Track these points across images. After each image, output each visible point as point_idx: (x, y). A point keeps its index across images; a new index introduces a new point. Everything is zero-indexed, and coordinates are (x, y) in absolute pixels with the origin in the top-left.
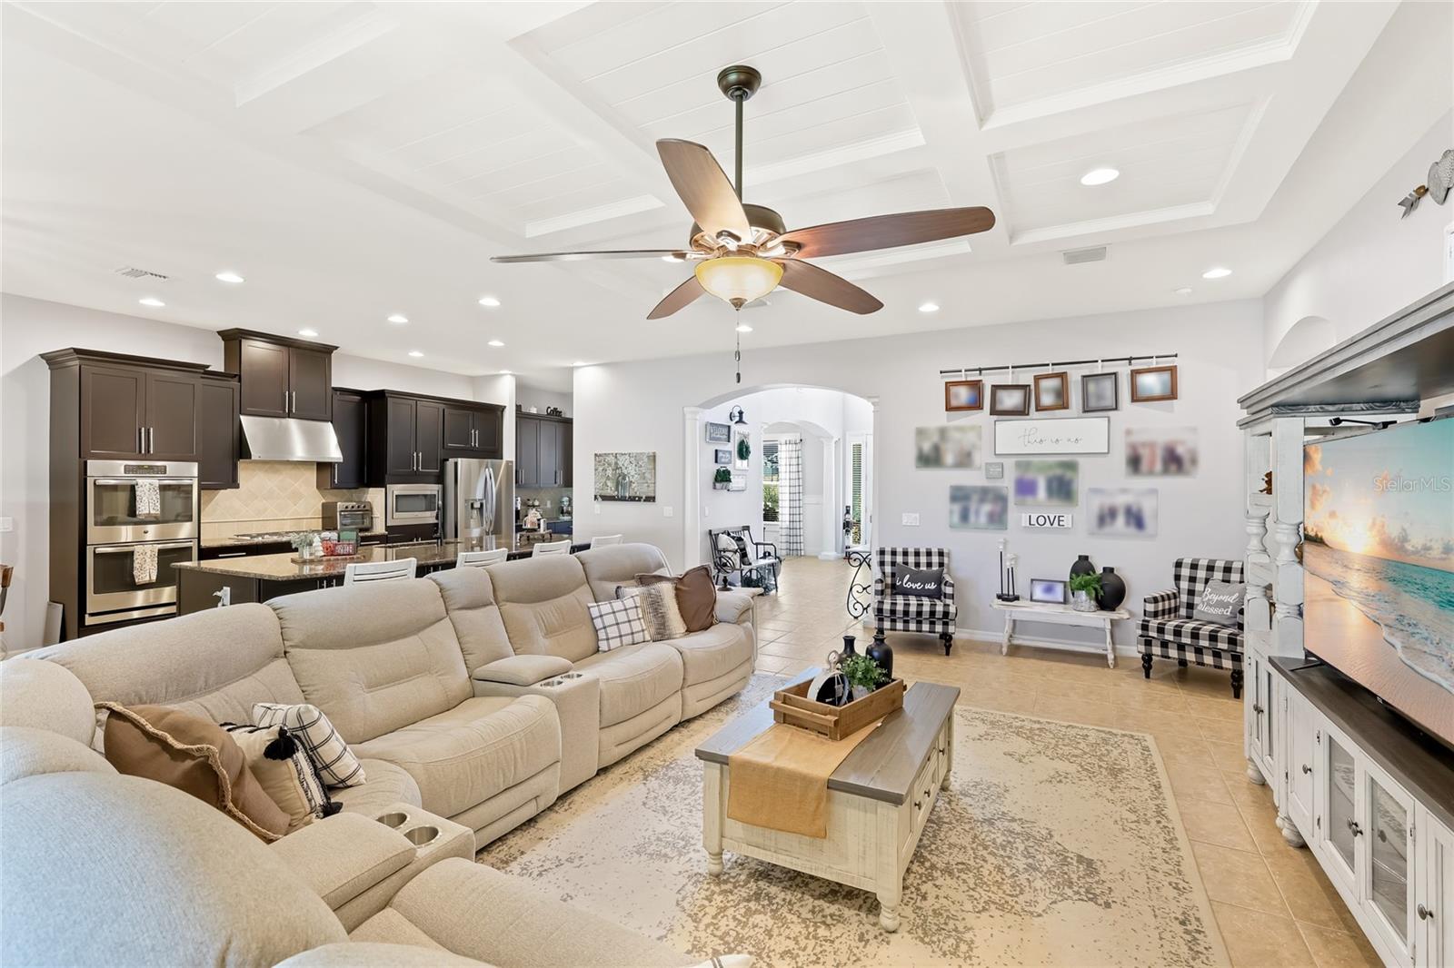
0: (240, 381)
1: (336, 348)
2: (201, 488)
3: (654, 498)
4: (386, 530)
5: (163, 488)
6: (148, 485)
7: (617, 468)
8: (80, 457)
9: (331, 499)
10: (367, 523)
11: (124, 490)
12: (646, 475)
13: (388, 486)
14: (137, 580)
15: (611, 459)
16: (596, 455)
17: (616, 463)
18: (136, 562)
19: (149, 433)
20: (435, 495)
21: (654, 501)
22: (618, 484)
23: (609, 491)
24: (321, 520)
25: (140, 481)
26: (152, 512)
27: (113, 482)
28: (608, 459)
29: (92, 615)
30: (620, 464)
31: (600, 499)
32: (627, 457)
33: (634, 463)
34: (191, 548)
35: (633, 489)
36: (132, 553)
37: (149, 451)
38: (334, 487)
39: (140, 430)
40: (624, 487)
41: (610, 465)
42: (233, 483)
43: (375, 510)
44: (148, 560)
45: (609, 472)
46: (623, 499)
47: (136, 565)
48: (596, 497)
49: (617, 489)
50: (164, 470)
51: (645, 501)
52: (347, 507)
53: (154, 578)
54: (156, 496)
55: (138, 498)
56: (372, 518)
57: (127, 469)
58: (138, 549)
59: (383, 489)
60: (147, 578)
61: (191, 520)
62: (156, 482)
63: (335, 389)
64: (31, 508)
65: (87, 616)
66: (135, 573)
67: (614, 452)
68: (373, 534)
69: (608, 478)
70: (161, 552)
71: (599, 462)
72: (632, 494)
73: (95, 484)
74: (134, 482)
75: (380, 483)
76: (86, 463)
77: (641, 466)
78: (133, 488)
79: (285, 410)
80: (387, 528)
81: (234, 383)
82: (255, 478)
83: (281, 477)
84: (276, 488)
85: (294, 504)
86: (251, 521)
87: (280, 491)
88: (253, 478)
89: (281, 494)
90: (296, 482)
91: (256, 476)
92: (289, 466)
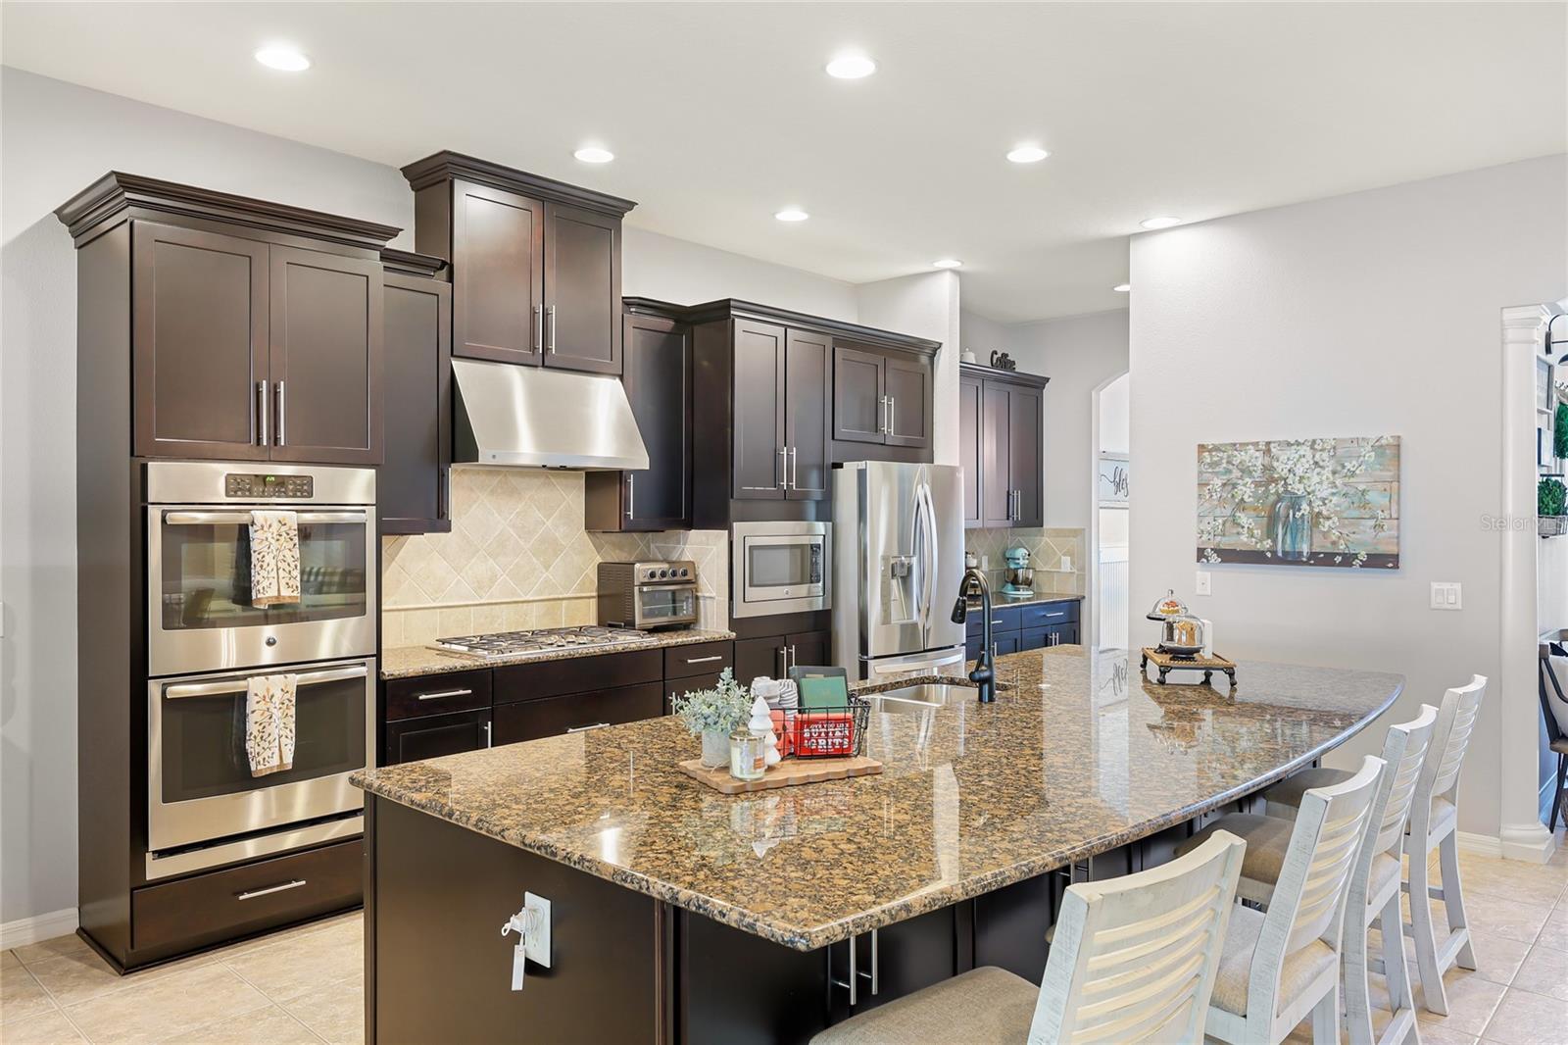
0: (451, 279)
1: (631, 205)
2: (381, 532)
3: (1397, 556)
4: (731, 629)
5: (305, 533)
6: (276, 526)
7: (1273, 480)
8: (132, 454)
9: (616, 556)
10: (685, 612)
11: (223, 539)
12: (1369, 497)
13: (735, 525)
14: (253, 768)
15: (1257, 460)
16: (1202, 448)
17: (1268, 469)
18: (252, 719)
19: (276, 394)
20: (818, 546)
21: (1396, 566)
22: (1272, 520)
23: (1244, 538)
24: (593, 603)
25: (259, 515)
26: (286, 592)
27: (202, 518)
28: (1239, 457)
29: (162, 853)
30: (1281, 468)
31: (1214, 558)
32: (1305, 450)
33: (1330, 465)
34: (363, 679)
35: (1325, 535)
36: (243, 696)
37: (276, 441)
38: (626, 528)
39: (258, 386)
40: (1293, 528)
41: (1246, 471)
42: (439, 521)
43: (703, 580)
44: (277, 714)
45: (1246, 490)
46: (1291, 559)
47: (252, 728)
48: (1201, 554)
49: (1270, 533)
50: (304, 486)
51: (1364, 565)
52: (653, 575)
53: (289, 759)
54: (291, 552)
55: (254, 557)
56: (697, 598)
57: (235, 485)
58: (255, 686)
59: (726, 533)
60: (275, 761)
61: (363, 612)
62: (293, 519)
63: (628, 302)
64: (40, 578)
65: (149, 856)
66: (250, 745)
67: (1262, 439)
68: (701, 638)
69: (1241, 505)
70: (304, 693)
71: (1213, 464)
72: (1321, 545)
73: (164, 521)
74: (244, 518)
75: (716, 517)
76: (144, 468)
77: (1353, 474)
78: (243, 532)
79: (534, 349)
80: (734, 623)
81: (438, 283)
82: (474, 506)
83: (520, 506)
84: (511, 531)
85: (545, 567)
86: (467, 606)
87: (520, 537)
88: (470, 506)
89: (522, 543)
90: (548, 517)
91: (475, 502)
92: (536, 480)
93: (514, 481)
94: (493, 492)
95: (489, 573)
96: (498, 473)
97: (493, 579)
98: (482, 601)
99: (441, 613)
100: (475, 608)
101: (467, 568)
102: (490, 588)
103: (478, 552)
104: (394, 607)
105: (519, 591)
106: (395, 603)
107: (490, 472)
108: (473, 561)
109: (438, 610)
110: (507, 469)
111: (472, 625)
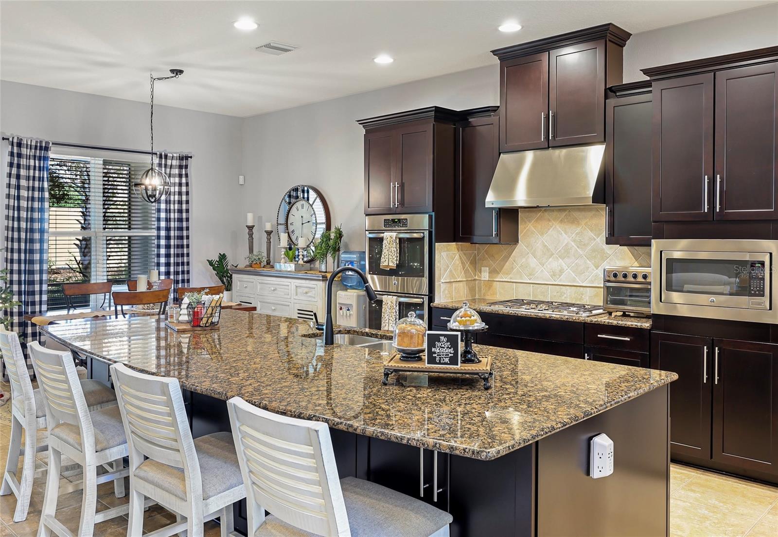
26: (391, 264)
52: (615, 276)
61: (423, 276)
82: (551, 230)
83: (579, 229)
84: (573, 244)
85: (595, 267)
86: (547, 284)
87: (578, 247)
88: (549, 229)
89: (581, 252)
90: (598, 236)
91: (551, 227)
92: (590, 213)
93: (576, 214)
94: (561, 221)
95: (559, 267)
96: (565, 210)
97: (561, 271)
98: (556, 283)
99: (533, 286)
100: (551, 286)
101: (547, 263)
102: (560, 276)
103: (553, 255)
104: (509, 280)
105: (578, 280)
106: (511, 278)
107: (560, 210)
108: (551, 259)
109: (532, 285)
110: (571, 208)
111: (549, 296)
